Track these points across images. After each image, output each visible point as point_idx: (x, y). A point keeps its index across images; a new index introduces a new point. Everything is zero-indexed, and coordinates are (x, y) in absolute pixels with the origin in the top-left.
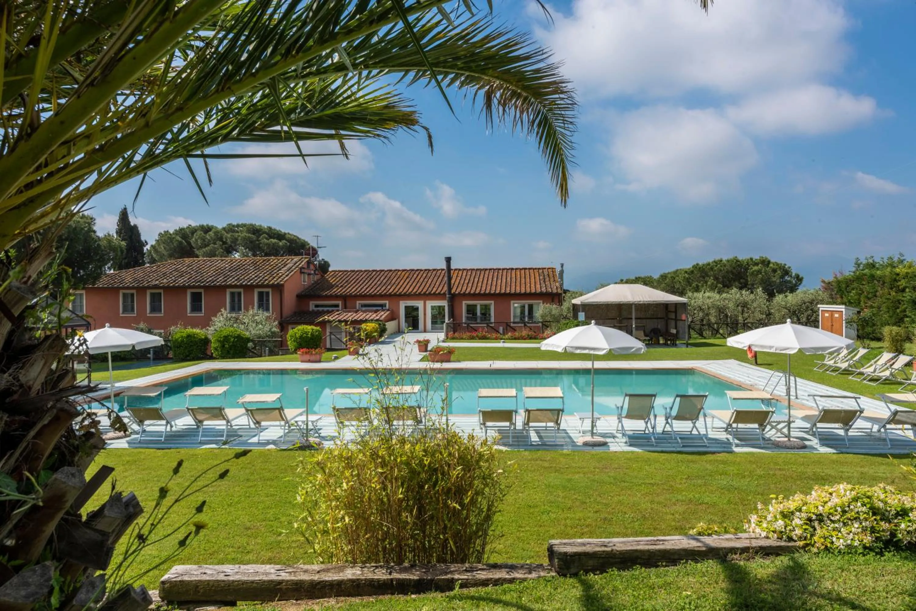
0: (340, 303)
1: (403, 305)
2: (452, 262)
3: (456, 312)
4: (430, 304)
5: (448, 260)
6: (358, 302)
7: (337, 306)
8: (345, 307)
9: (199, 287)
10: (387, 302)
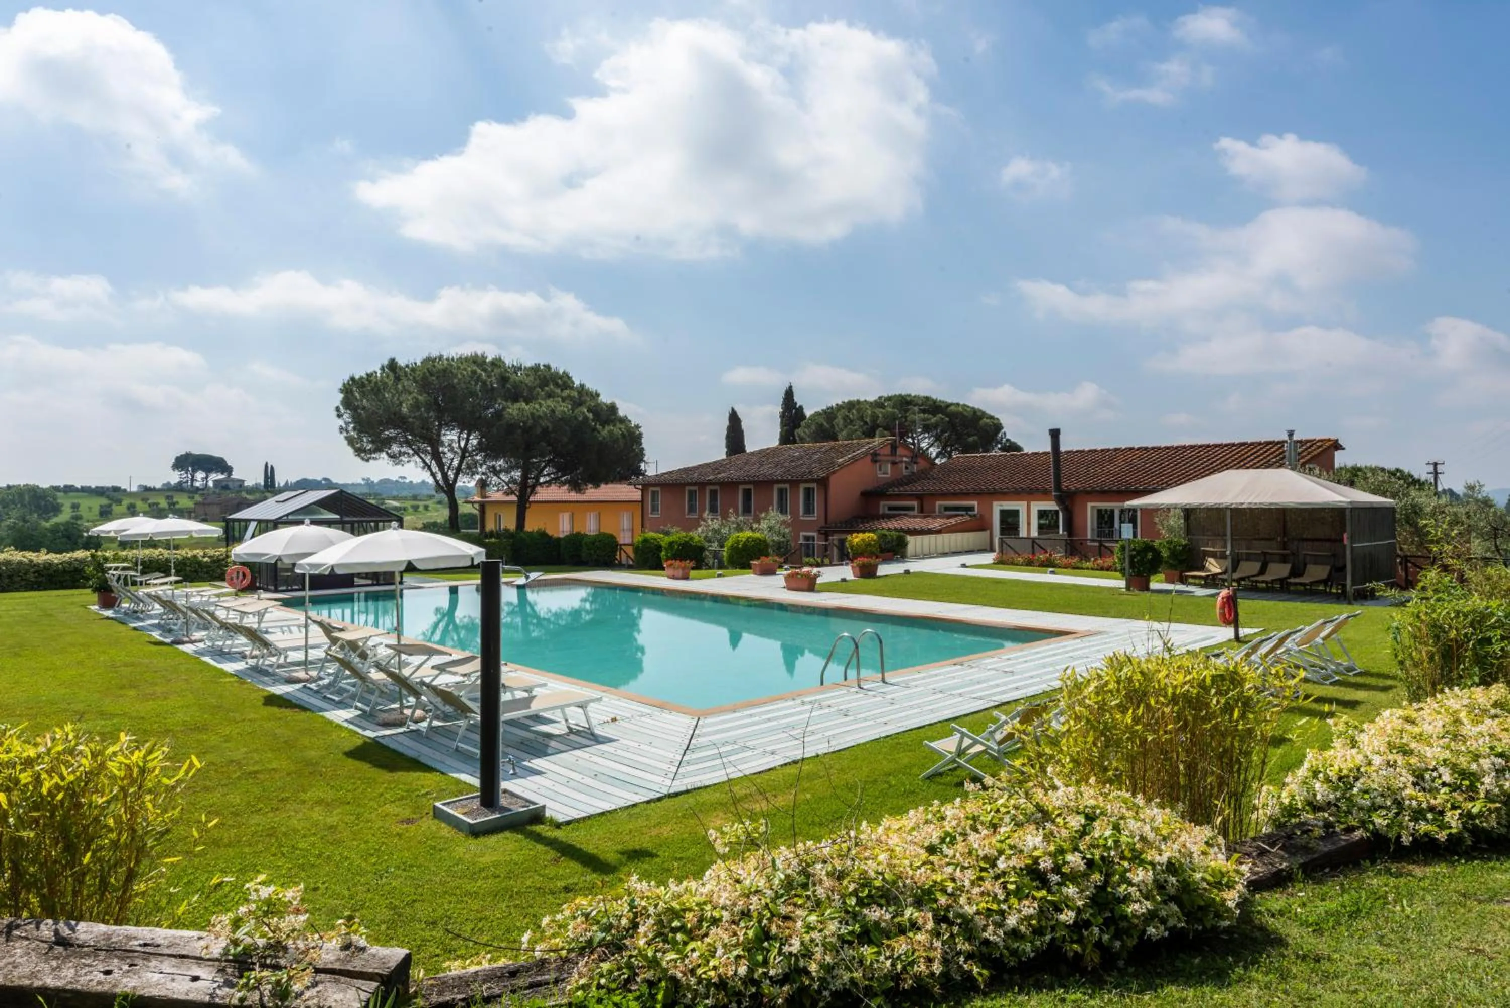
0: (915, 504)
1: (998, 507)
2: (1061, 437)
3: (1077, 520)
4: (1037, 506)
5: (1055, 434)
6: (938, 503)
7: (912, 508)
8: (921, 510)
9: (750, 483)
10: (975, 503)
